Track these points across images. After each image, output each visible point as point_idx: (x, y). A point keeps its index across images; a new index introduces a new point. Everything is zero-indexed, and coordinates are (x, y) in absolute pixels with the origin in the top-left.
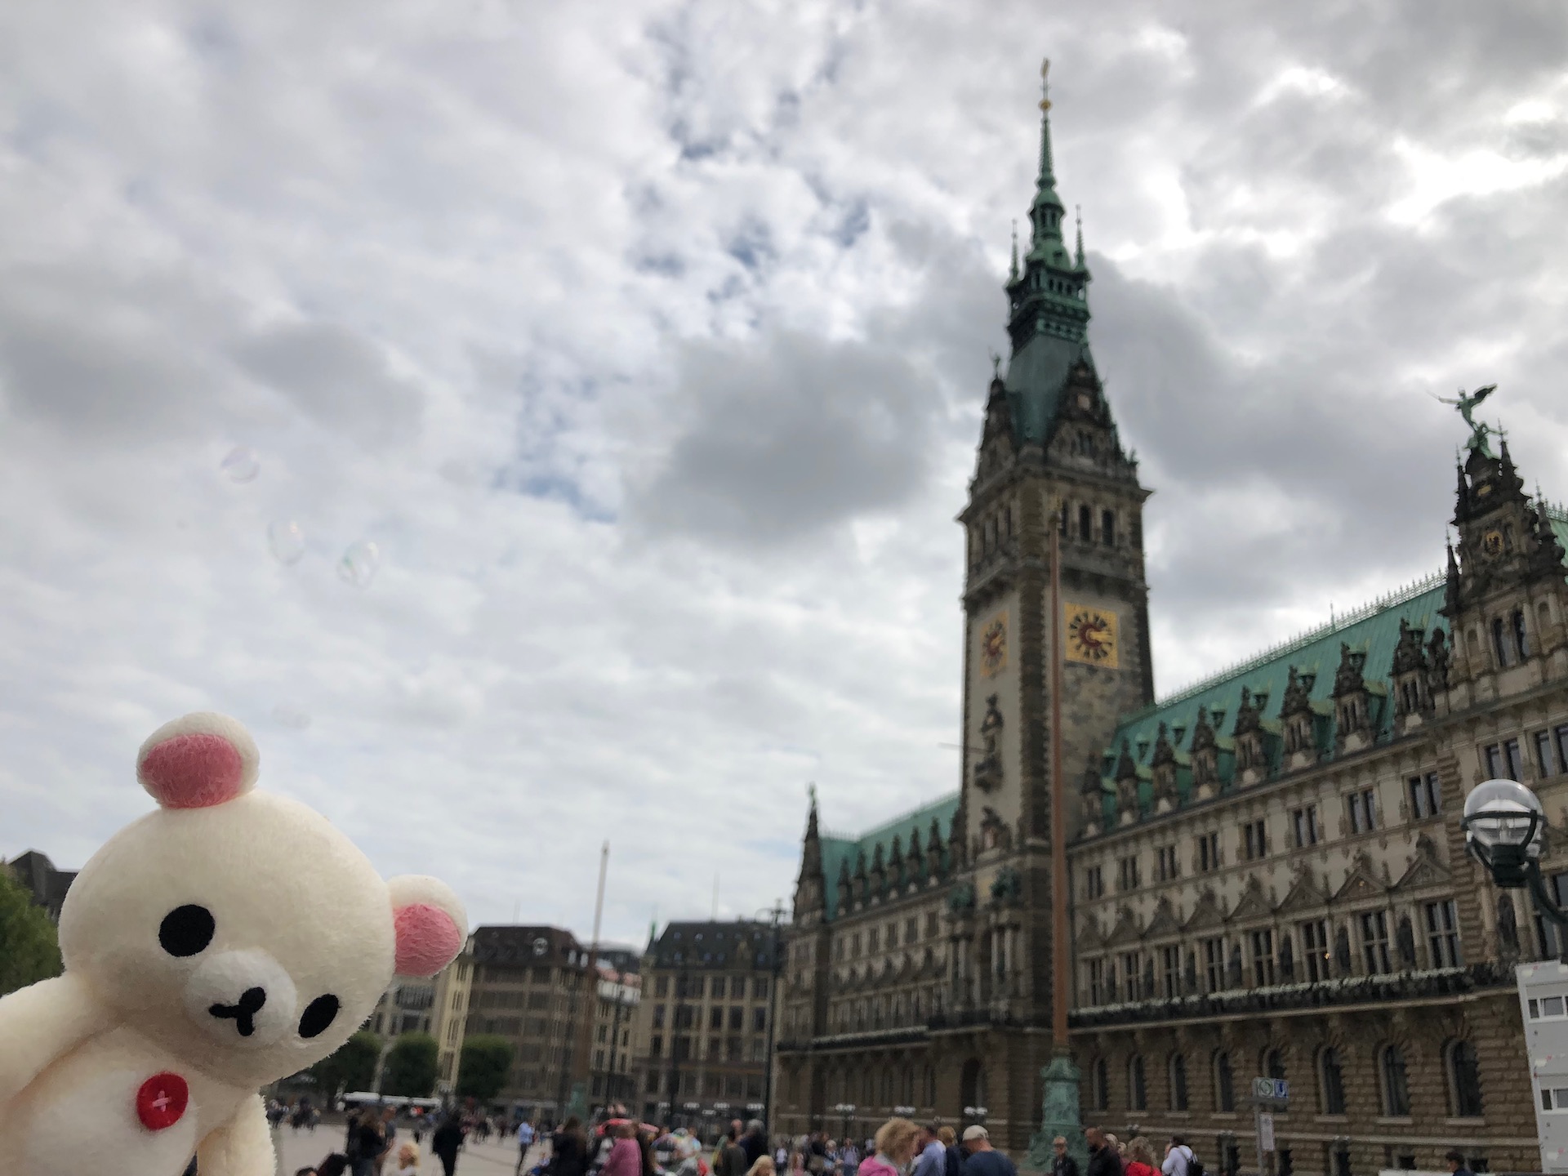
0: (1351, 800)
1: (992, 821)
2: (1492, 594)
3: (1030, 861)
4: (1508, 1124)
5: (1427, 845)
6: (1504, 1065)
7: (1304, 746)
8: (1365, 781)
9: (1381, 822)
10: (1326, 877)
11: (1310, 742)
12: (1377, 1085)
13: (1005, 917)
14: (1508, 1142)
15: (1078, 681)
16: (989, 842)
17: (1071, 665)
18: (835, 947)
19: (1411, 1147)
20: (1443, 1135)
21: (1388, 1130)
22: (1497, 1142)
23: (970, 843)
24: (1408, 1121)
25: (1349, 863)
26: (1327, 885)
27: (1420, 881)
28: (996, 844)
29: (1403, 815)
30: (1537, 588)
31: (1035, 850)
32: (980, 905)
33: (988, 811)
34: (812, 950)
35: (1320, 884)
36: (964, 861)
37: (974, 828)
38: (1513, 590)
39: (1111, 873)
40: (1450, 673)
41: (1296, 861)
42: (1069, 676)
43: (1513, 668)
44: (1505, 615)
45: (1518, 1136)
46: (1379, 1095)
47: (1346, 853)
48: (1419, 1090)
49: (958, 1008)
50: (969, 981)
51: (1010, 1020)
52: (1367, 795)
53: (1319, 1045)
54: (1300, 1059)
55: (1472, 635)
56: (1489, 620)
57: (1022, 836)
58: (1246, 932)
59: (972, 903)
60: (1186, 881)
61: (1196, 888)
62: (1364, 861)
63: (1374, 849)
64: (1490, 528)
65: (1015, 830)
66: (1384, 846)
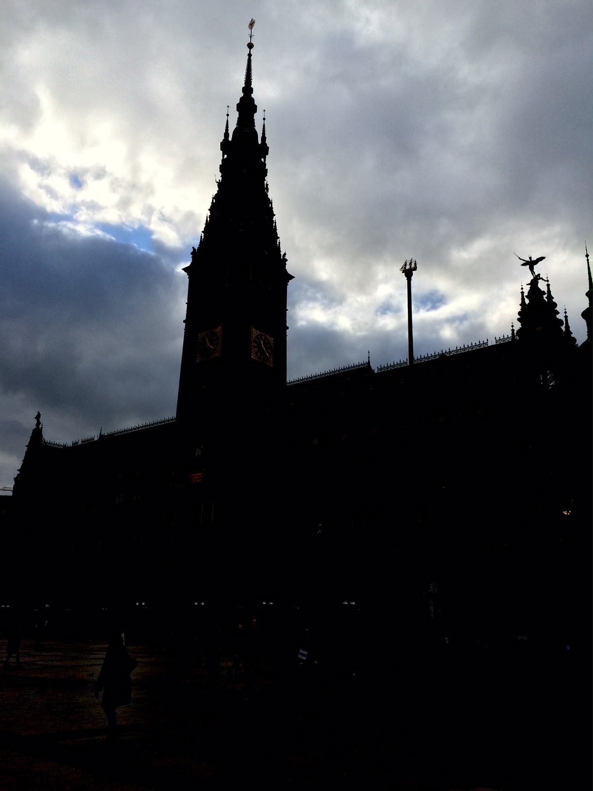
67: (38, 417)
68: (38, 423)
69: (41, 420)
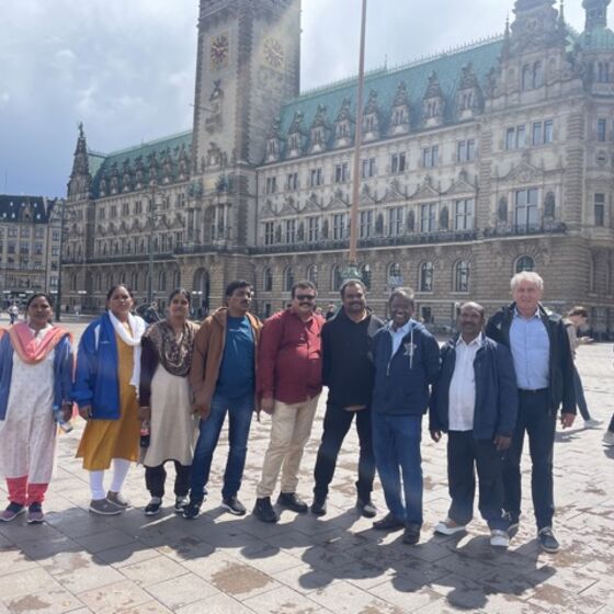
0: (425, 151)
1: (214, 150)
2: (527, 51)
3: (238, 172)
5: (464, 173)
7: (403, 123)
8: (435, 142)
9: (441, 162)
10: (406, 187)
11: (407, 121)
12: (417, 279)
13: (224, 200)
15: (266, 78)
16: (213, 161)
18: (97, 212)
19: (430, 303)
20: (447, 299)
23: (199, 161)
24: (430, 293)
25: (421, 181)
26: (406, 191)
27: (457, 189)
28: (217, 162)
29: (453, 159)
30: (551, 50)
31: (241, 166)
32: (206, 193)
33: (212, 144)
34: (84, 213)
35: (402, 190)
36: (195, 170)
37: (202, 153)
38: (539, 50)
39: (282, 181)
40: (496, 91)
41: (392, 179)
43: (530, 90)
44: (532, 63)
46: (417, 283)
47: (419, 176)
48: (440, 280)
49: (192, 244)
50: (198, 231)
51: (225, 250)
52: (435, 149)
55: (512, 71)
56: (523, 64)
57: (235, 159)
59: (201, 193)
60: (327, 186)
61: (332, 190)
62: (429, 179)
63: (435, 175)
64: (533, 16)
65: (230, 156)
66: (440, 173)
67: (81, 127)
68: (82, 133)
69: (84, 130)
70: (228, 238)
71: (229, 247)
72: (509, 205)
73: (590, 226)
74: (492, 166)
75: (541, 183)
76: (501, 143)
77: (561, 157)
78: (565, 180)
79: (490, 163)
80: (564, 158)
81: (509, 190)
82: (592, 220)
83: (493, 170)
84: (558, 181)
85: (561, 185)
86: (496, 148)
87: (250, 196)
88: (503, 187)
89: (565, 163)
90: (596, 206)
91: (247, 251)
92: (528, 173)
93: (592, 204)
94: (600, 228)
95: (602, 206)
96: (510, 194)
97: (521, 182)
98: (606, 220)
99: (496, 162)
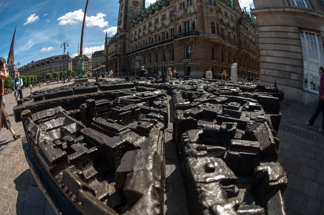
0: (163, 16)
4: (177, 61)
5: (171, 20)
6: (177, 52)
8: (165, 12)
9: (166, 18)
10: (158, 27)
12: (162, 57)
13: (119, 41)
14: (177, 64)
15: (133, 9)
16: (119, 32)
17: (132, 7)
19: (165, 66)
20: (169, 64)
21: (162, 64)
22: (175, 64)
24: (165, 62)
25: (161, 25)
27: (170, 26)
29: (169, 16)
31: (124, 32)
34: (106, 52)
39: (134, 33)
41: (155, 26)
42: (132, 9)
45: (178, 63)
46: (162, 59)
47: (161, 23)
48: (167, 57)
51: (119, 55)
52: (165, 14)
53: (155, 53)
54: (153, 55)
57: (123, 30)
58: (148, 38)
60: (142, 32)
62: (163, 24)
66: (166, 21)
68: (106, 34)
70: (121, 52)
71: (121, 54)
72: (182, 27)
73: (210, 33)
74: (177, 16)
75: (190, 18)
76: (179, 8)
77: (195, 9)
78: (197, 16)
79: (176, 15)
80: (196, 9)
81: (181, 22)
82: (210, 31)
83: (177, 17)
84: (195, 17)
85: (196, 18)
86: (177, 10)
87: (127, 39)
88: (180, 22)
89: (197, 11)
90: (211, 26)
91: (126, 55)
92: (186, 15)
93: (210, 25)
94: (213, 34)
95: (214, 26)
96: (182, 23)
97: (184, 19)
98: (216, 31)
99: (178, 14)
